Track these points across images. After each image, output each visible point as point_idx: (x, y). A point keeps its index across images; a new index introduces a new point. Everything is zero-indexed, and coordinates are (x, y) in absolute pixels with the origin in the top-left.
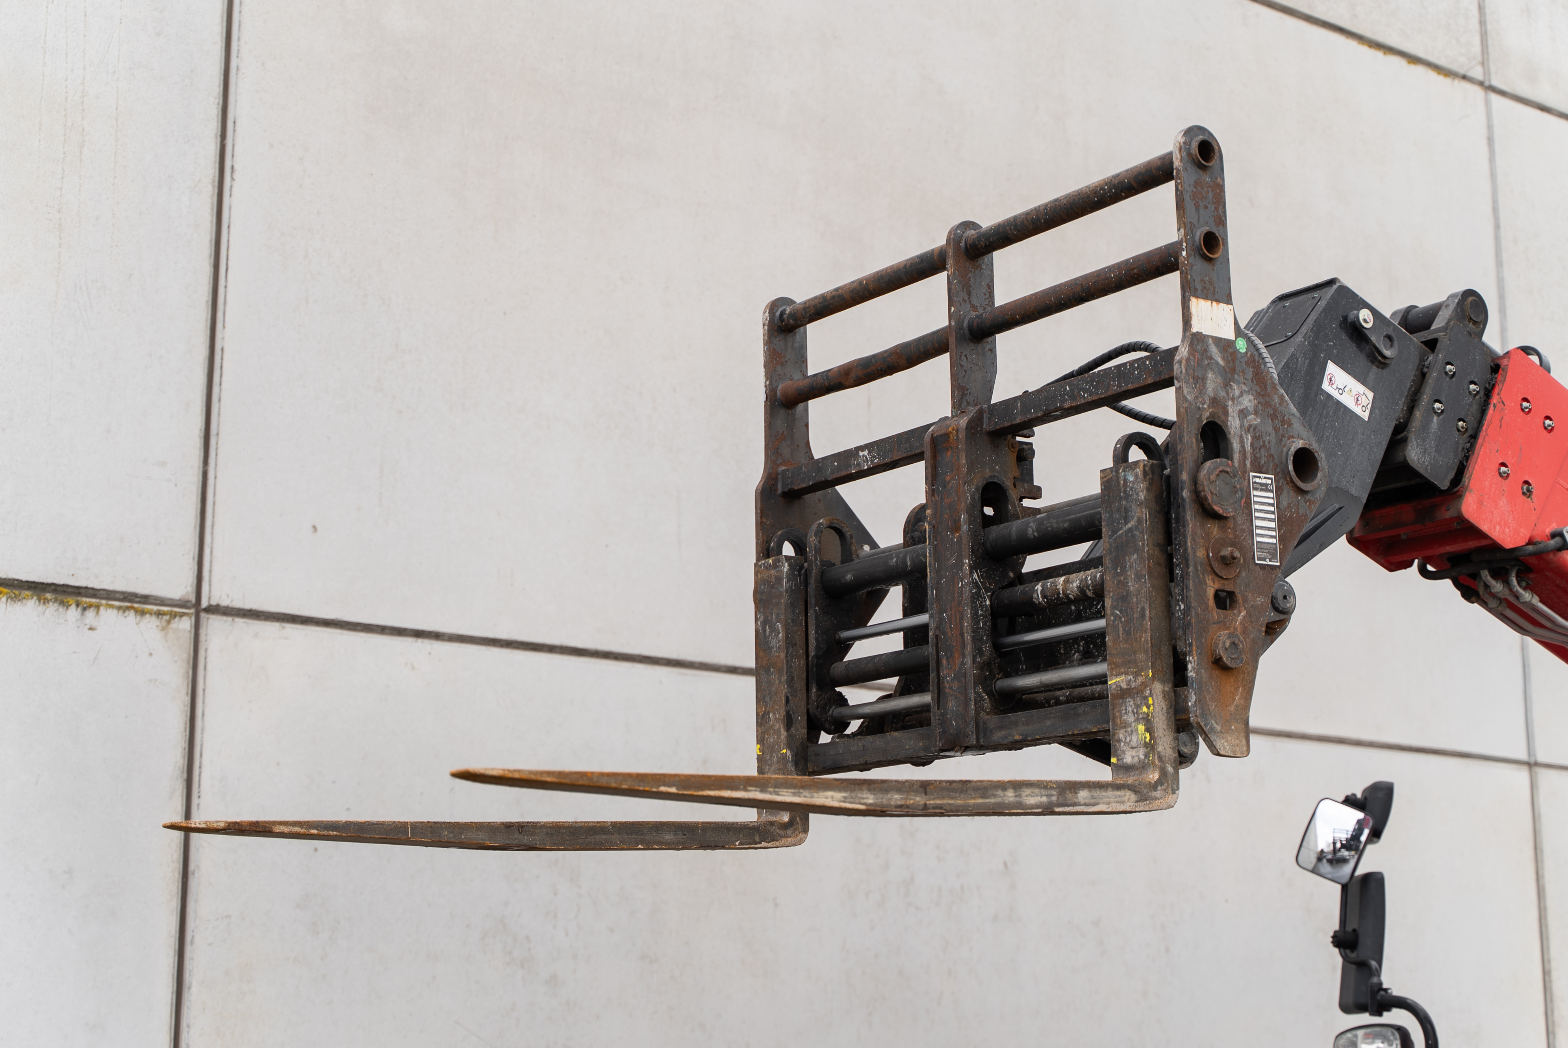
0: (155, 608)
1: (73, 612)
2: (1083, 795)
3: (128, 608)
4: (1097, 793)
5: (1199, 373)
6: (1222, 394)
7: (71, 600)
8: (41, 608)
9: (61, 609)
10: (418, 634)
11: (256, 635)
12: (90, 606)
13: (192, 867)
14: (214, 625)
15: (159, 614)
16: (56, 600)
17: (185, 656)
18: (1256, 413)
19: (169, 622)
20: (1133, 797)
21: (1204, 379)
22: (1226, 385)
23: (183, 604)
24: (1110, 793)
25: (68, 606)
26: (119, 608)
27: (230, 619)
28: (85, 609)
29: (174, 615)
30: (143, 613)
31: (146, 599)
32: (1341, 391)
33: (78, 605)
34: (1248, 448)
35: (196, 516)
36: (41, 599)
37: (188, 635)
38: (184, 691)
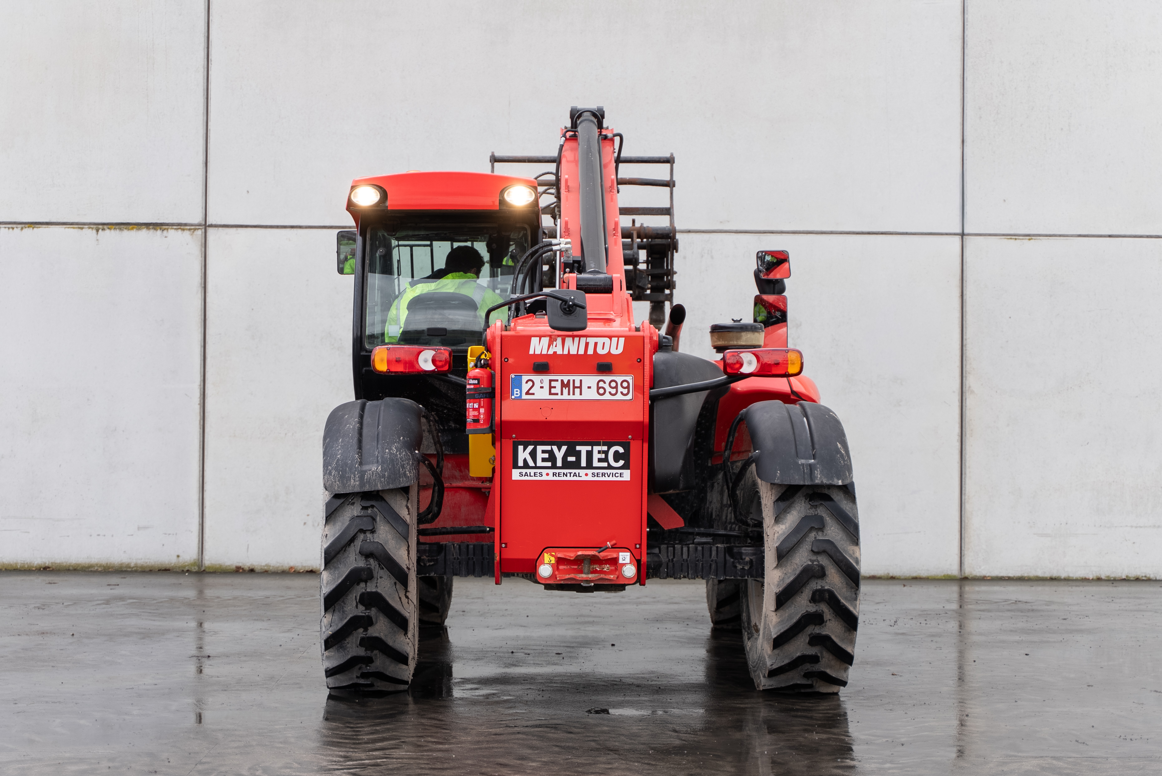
0: (188, 227)
1: (159, 232)
3: (178, 229)
7: (158, 228)
8: (148, 231)
9: (155, 231)
10: (292, 227)
11: (226, 233)
12: (165, 229)
13: (207, 317)
14: (210, 231)
15: (190, 229)
16: (153, 228)
17: (200, 243)
19: (193, 232)
23: (200, 225)
25: (157, 230)
26: (175, 229)
27: (217, 228)
28: (163, 230)
29: (195, 229)
30: (183, 230)
31: (186, 225)
33: (160, 229)
35: (203, 193)
36: (148, 228)
37: (200, 236)
38: (200, 256)
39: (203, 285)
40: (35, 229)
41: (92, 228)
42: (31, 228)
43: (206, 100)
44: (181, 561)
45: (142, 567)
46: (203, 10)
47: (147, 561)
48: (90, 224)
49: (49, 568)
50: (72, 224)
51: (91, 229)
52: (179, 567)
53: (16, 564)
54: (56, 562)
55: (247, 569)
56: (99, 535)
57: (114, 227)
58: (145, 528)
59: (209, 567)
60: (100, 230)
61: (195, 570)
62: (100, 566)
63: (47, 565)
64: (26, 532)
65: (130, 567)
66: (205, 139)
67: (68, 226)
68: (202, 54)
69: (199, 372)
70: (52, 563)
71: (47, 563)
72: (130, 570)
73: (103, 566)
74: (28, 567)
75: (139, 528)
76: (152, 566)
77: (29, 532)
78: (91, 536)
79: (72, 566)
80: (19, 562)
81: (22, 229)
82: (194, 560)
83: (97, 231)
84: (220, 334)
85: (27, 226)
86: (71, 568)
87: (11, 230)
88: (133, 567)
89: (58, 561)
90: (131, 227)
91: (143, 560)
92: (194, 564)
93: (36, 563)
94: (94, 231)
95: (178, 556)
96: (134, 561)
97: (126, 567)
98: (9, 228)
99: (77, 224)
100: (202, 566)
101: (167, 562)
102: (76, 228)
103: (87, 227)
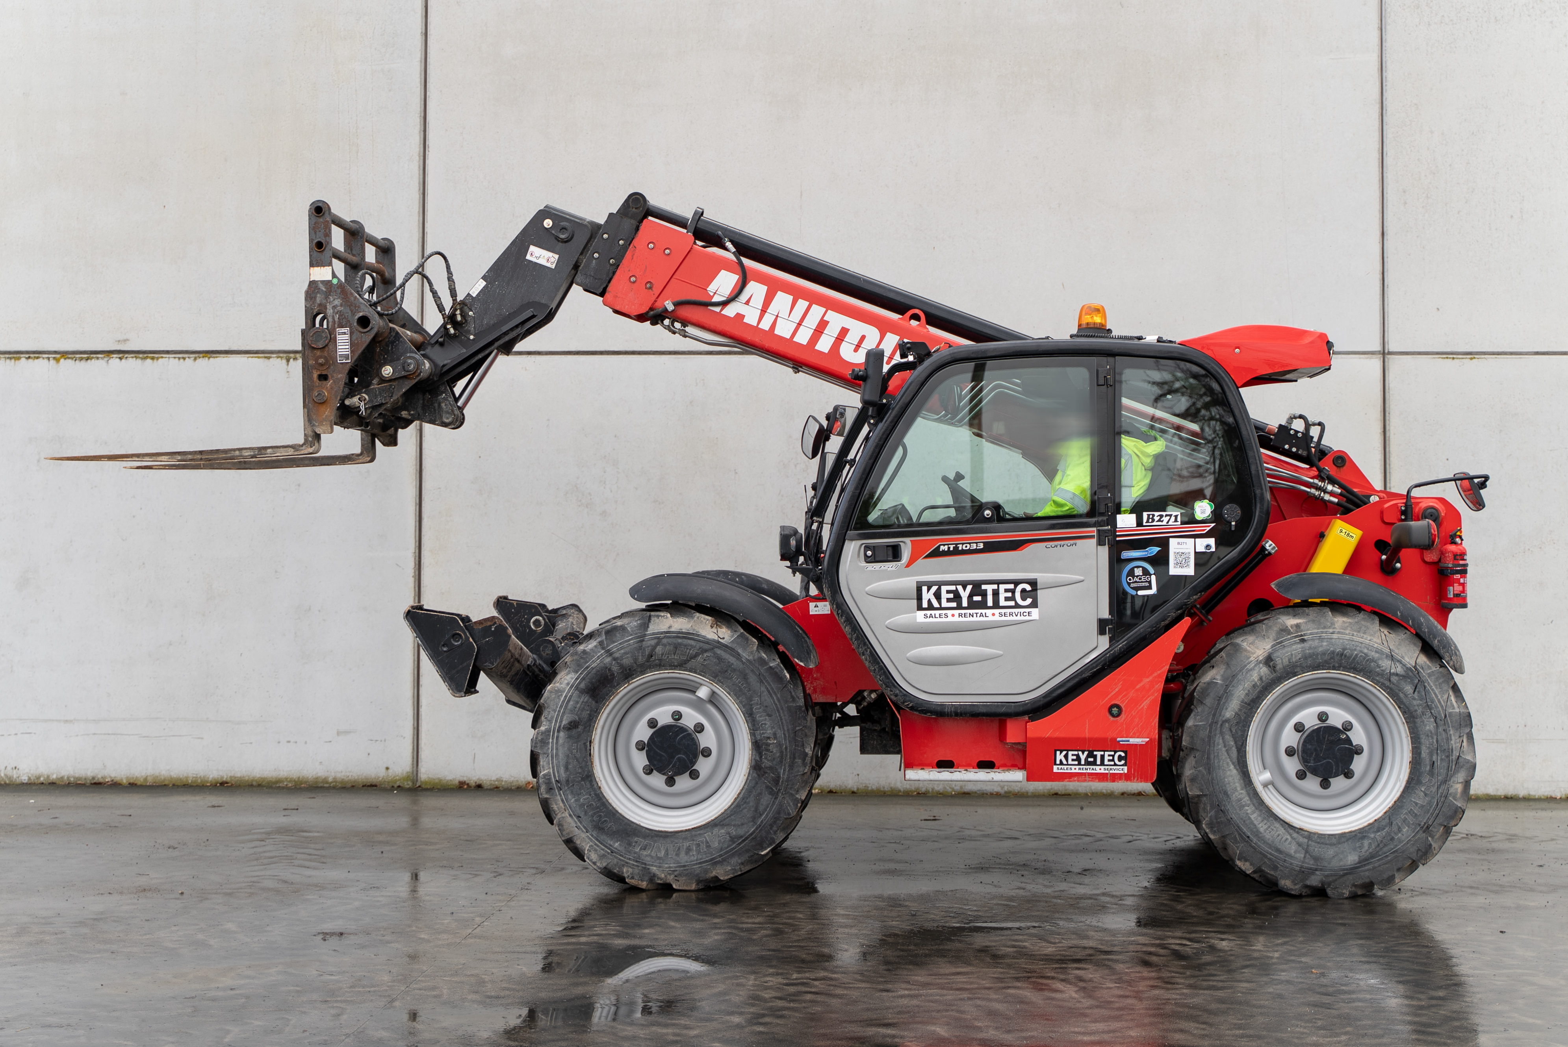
2: (269, 451)
4: (276, 450)
5: (313, 296)
6: (324, 301)
18: (341, 305)
20: (292, 450)
21: (315, 298)
22: (327, 298)
24: (281, 449)
32: (538, 258)
34: (336, 319)
35: (418, 311)
40: (211, 359)
41: (282, 358)
42: (207, 359)
43: (422, 196)
44: (390, 774)
45: (342, 782)
47: (348, 774)
48: (279, 352)
49: (227, 783)
50: (257, 352)
51: (280, 359)
52: (388, 782)
53: (187, 778)
54: (236, 775)
55: (474, 784)
56: (289, 742)
58: (347, 732)
59: (426, 783)
60: (291, 360)
61: (408, 786)
62: (290, 781)
63: (224, 779)
64: (199, 738)
65: (327, 783)
67: (252, 355)
68: (417, 139)
69: (413, 536)
70: (231, 777)
71: (225, 777)
72: (327, 785)
73: (295, 781)
74: (202, 781)
75: (339, 733)
76: (355, 781)
77: (202, 738)
78: (279, 742)
79: (256, 781)
80: (190, 775)
81: (195, 359)
82: (407, 773)
83: (288, 361)
85: (201, 355)
86: (254, 783)
87: (182, 360)
88: (332, 782)
89: (239, 775)
91: (343, 774)
92: (407, 778)
93: (211, 776)
94: (284, 361)
95: (387, 768)
96: (333, 774)
97: (322, 782)
98: (179, 358)
99: (263, 352)
100: (417, 781)
101: (373, 776)
102: (262, 357)
103: (275, 356)
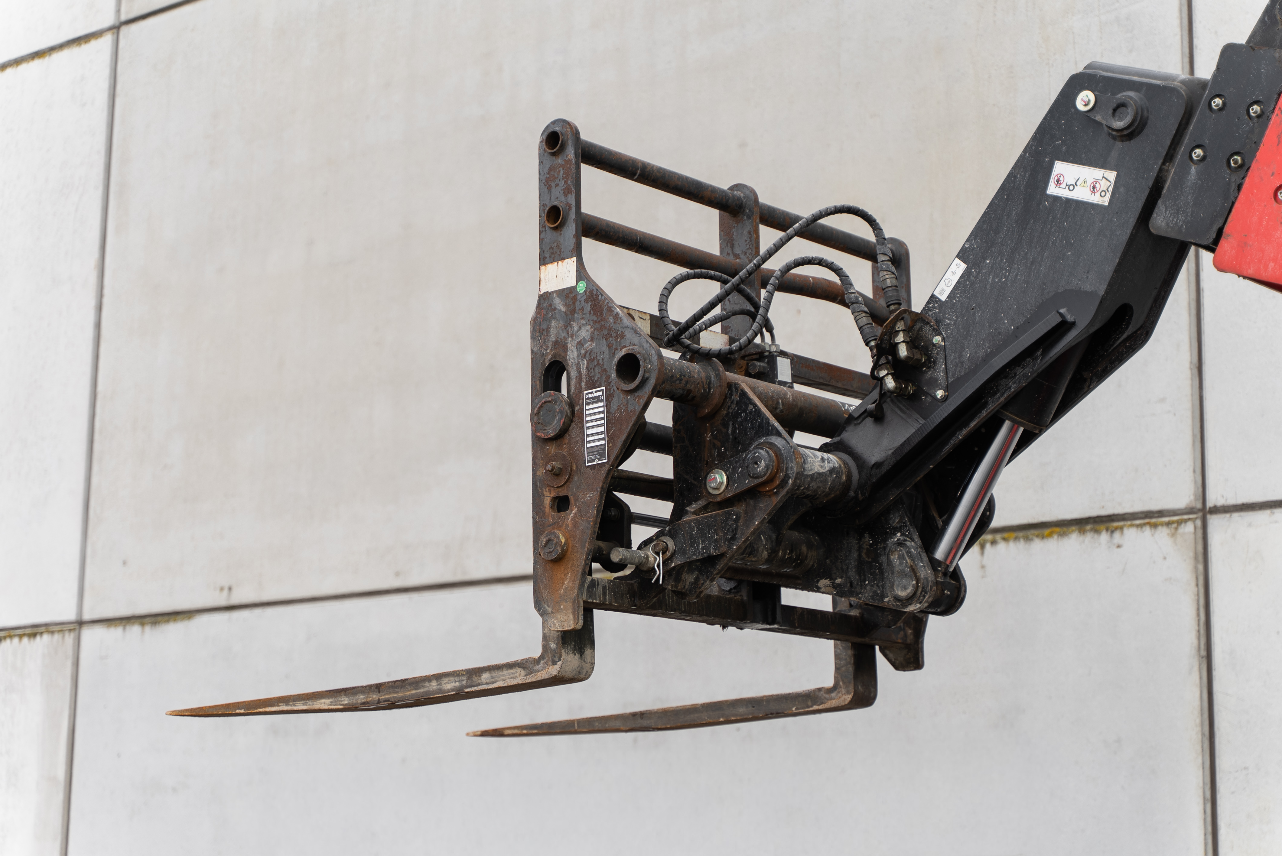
0: (1166, 519)
1: (1104, 537)
2: (485, 676)
3: (1145, 524)
4: (496, 673)
5: (544, 326)
6: (563, 334)
7: (1102, 527)
8: (1081, 538)
9: (1096, 536)
11: (1250, 525)
12: (1116, 528)
14: (1214, 521)
15: (1168, 524)
16: (1091, 530)
17: (1192, 554)
18: (592, 339)
19: (1176, 529)
20: (523, 672)
21: (548, 328)
22: (567, 326)
23: (1190, 511)
24: (505, 672)
25: (1101, 533)
26: (1138, 526)
27: (1228, 515)
28: (1112, 532)
29: (1179, 523)
30: (1155, 526)
31: (1161, 513)
32: (1071, 187)
33: (1107, 530)
34: (584, 371)
35: (1194, 436)
36: (1082, 532)
37: (1192, 536)
38: (1193, 583)
39: (1204, 653)
46: (1178, 30)
57: (1013, 535)
60: (988, 546)
66: (1194, 312)
84: (1246, 768)
90: (1047, 532)
